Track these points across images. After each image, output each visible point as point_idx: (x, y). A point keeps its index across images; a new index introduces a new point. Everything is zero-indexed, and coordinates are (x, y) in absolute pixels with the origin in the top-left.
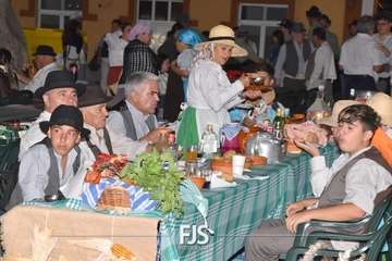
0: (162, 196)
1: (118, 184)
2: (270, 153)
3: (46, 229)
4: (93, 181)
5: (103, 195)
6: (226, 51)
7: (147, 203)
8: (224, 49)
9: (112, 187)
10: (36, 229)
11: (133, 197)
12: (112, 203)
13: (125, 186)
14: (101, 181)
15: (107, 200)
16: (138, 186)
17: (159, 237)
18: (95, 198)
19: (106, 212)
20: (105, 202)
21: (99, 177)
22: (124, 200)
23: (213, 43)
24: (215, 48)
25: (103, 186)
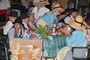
0: (43, 35)
2: (70, 30)
3: (19, 43)
4: (28, 33)
5: (31, 35)
7: (40, 37)
9: (33, 34)
10: (17, 43)
11: (37, 36)
12: (33, 37)
13: (35, 33)
15: (32, 37)
16: (38, 33)
17: (43, 45)
18: (29, 36)
19: (32, 39)
20: (31, 37)
21: (30, 32)
22: (35, 37)
25: (31, 34)
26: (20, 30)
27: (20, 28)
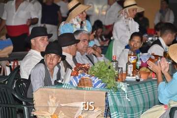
0: (107, 81)
1: (87, 76)
3: (54, 97)
4: (74, 75)
5: (80, 81)
6: (135, 11)
7: (100, 85)
8: (133, 11)
9: (84, 77)
10: (50, 97)
11: (94, 82)
12: (84, 85)
13: (90, 77)
14: (79, 75)
15: (82, 84)
16: (96, 77)
18: (77, 83)
19: (82, 89)
21: (77, 73)
22: (90, 84)
23: (127, 9)
24: (129, 11)
25: (80, 77)
26: (56, 69)
27: (58, 64)
